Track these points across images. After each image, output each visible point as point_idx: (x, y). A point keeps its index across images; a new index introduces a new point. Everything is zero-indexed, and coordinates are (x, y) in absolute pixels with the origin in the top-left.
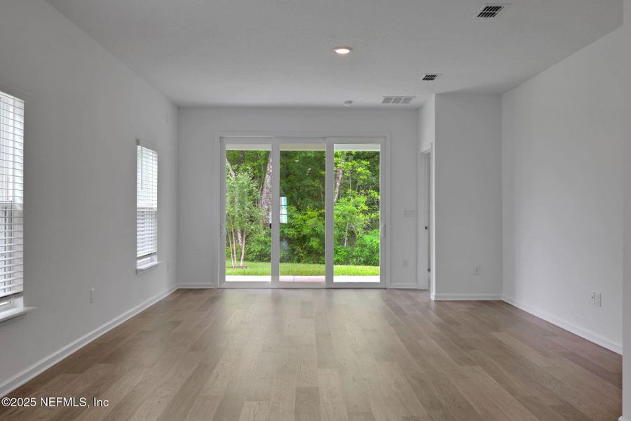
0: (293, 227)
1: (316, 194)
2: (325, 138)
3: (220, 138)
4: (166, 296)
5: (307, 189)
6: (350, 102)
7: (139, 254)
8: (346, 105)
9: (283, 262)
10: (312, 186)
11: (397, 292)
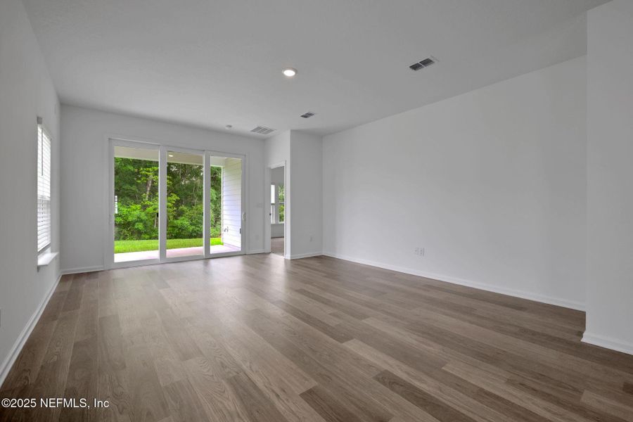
0: (120, 216)
1: (133, 195)
2: (204, 151)
3: (109, 139)
4: (57, 284)
5: (126, 192)
6: (230, 126)
7: (40, 247)
8: (227, 128)
9: (119, 240)
10: (131, 190)
11: (257, 256)
